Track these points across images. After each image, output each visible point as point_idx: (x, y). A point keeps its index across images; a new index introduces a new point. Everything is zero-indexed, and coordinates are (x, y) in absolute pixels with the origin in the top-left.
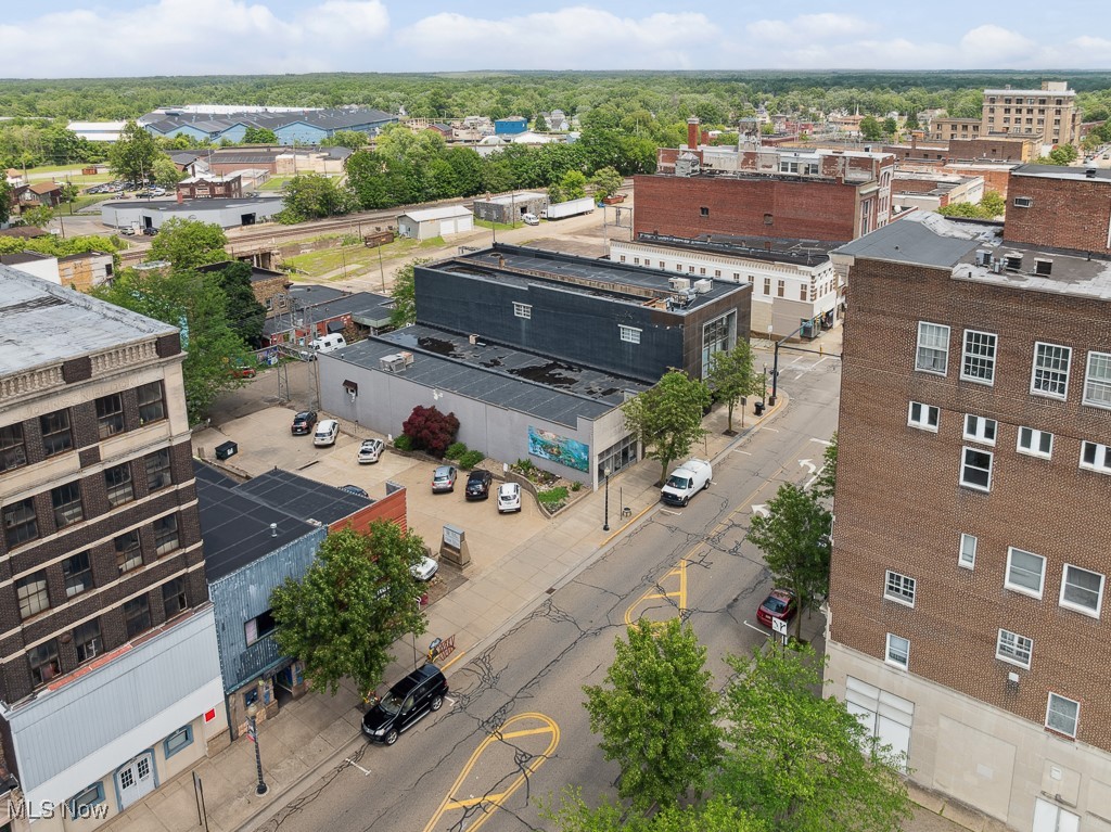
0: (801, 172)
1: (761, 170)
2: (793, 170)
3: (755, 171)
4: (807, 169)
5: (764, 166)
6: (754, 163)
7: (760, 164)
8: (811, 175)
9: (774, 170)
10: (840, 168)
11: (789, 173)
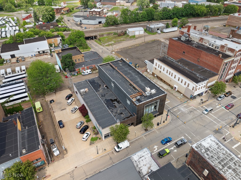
0: (214, 48)
1: (203, 44)
2: (212, 46)
3: (202, 43)
4: (216, 47)
5: (205, 43)
6: (202, 41)
7: (204, 42)
8: (216, 49)
9: (207, 45)
10: (225, 49)
11: (211, 47)
